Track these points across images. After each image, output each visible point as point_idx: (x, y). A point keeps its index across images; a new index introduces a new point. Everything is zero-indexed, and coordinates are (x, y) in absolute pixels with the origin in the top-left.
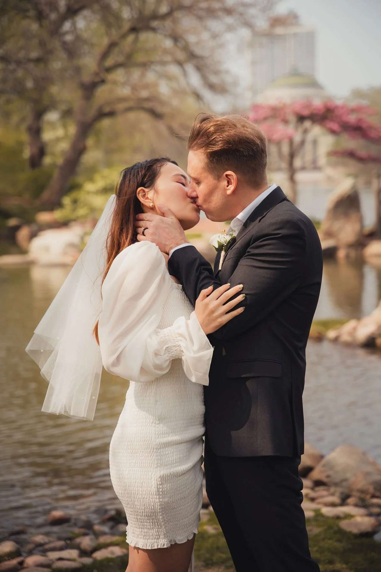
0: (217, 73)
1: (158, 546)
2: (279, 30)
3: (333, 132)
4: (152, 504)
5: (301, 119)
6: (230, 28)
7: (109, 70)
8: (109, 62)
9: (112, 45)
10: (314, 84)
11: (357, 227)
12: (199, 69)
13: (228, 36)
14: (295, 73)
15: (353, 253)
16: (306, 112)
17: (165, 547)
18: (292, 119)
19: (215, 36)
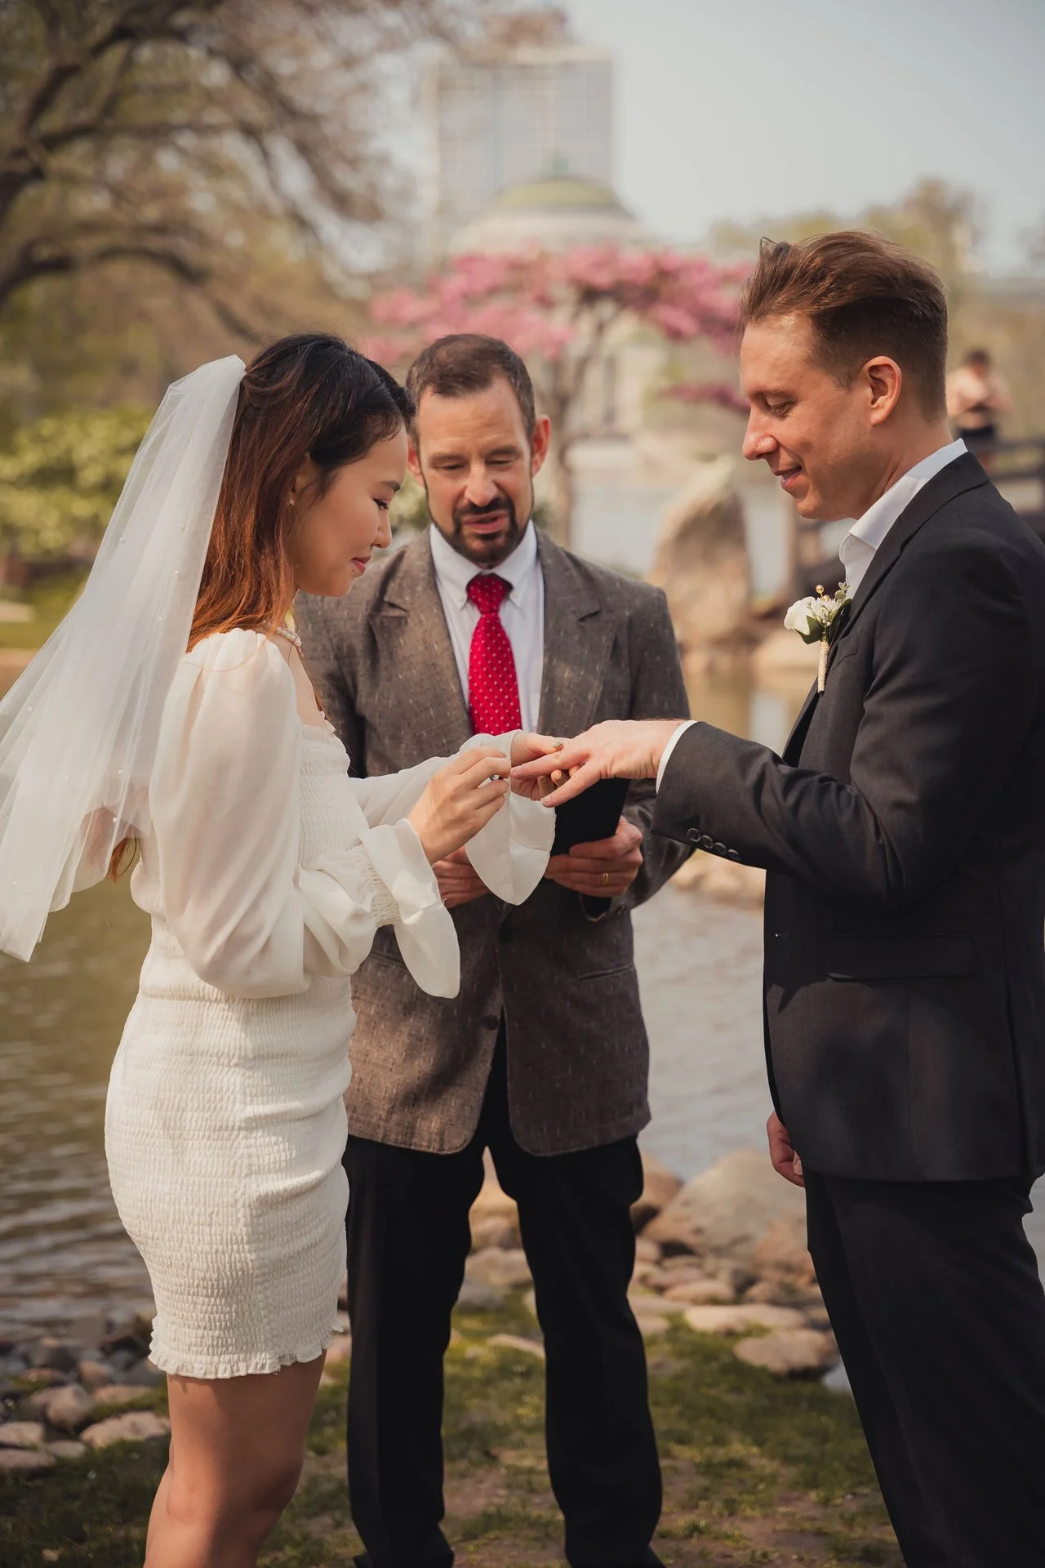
0: (354, 163)
1: (247, 1369)
2: (527, 54)
3: (675, 335)
4: (238, 1265)
5: (590, 295)
6: (392, 42)
7: (54, 142)
8: (54, 121)
9: (62, 75)
10: (610, 205)
11: (738, 592)
12: (304, 149)
13: (387, 64)
14: (558, 173)
15: (725, 662)
16: (603, 279)
17: (267, 1371)
18: (564, 294)
19: (349, 62)
